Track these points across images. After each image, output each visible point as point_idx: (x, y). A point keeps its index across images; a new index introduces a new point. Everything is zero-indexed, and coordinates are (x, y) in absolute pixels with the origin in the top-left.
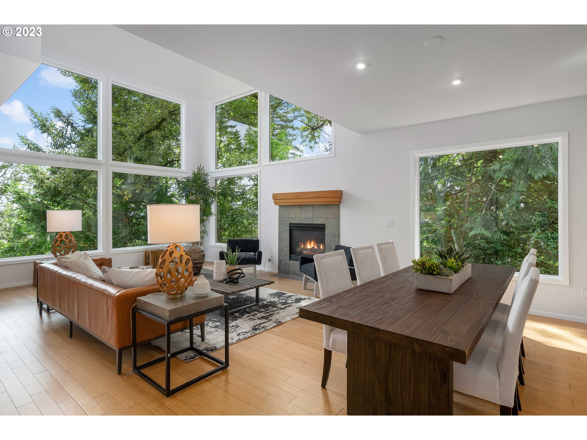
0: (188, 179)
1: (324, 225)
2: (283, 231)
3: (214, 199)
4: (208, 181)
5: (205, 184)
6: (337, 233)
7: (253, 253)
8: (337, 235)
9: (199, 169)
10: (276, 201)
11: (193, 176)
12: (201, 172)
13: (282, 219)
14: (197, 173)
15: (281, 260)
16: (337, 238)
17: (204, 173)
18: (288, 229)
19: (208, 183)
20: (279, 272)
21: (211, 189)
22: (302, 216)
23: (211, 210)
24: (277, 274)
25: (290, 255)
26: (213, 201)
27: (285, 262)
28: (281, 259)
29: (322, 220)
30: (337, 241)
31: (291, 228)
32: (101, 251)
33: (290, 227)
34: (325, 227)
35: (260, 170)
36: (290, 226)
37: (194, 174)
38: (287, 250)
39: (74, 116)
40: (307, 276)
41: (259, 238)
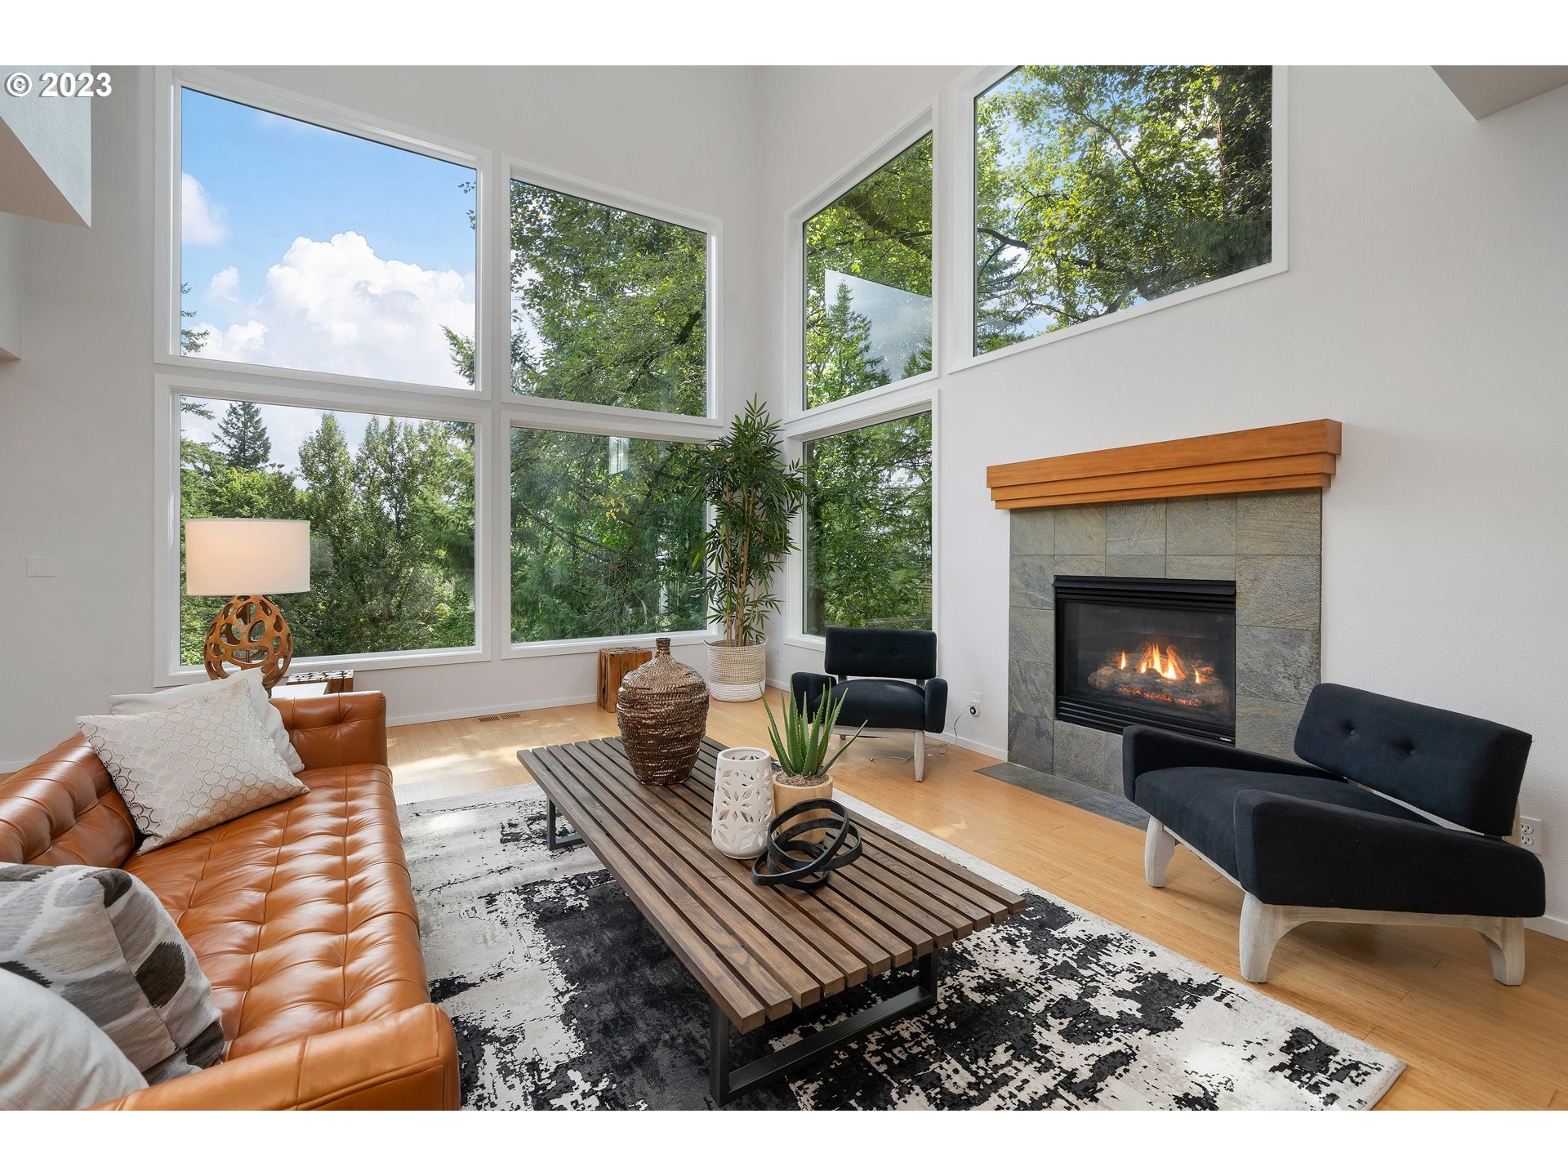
0: (722, 445)
1: (1232, 584)
2: (1029, 605)
3: (796, 503)
4: (776, 447)
5: (769, 458)
6: (1309, 623)
7: (913, 682)
8: (1308, 636)
9: (752, 411)
10: (1002, 494)
11: (733, 431)
12: (758, 420)
13: (1025, 559)
14: (746, 421)
15: (1019, 714)
16: (1304, 649)
17: (767, 421)
18: (1049, 598)
19: (777, 453)
20: (1010, 758)
21: (787, 471)
22: (1113, 549)
23: (789, 535)
24: (1001, 766)
25: (1057, 700)
26: (796, 508)
27: (1038, 724)
28: (1021, 710)
29: (1215, 562)
30: (1304, 661)
31: (1060, 596)
32: (480, 651)
33: (1056, 593)
34: (1234, 596)
35: (940, 391)
36: (1056, 588)
37: (737, 426)
38: (1045, 677)
39: (525, 340)
40: (1166, 828)
41: (935, 629)
